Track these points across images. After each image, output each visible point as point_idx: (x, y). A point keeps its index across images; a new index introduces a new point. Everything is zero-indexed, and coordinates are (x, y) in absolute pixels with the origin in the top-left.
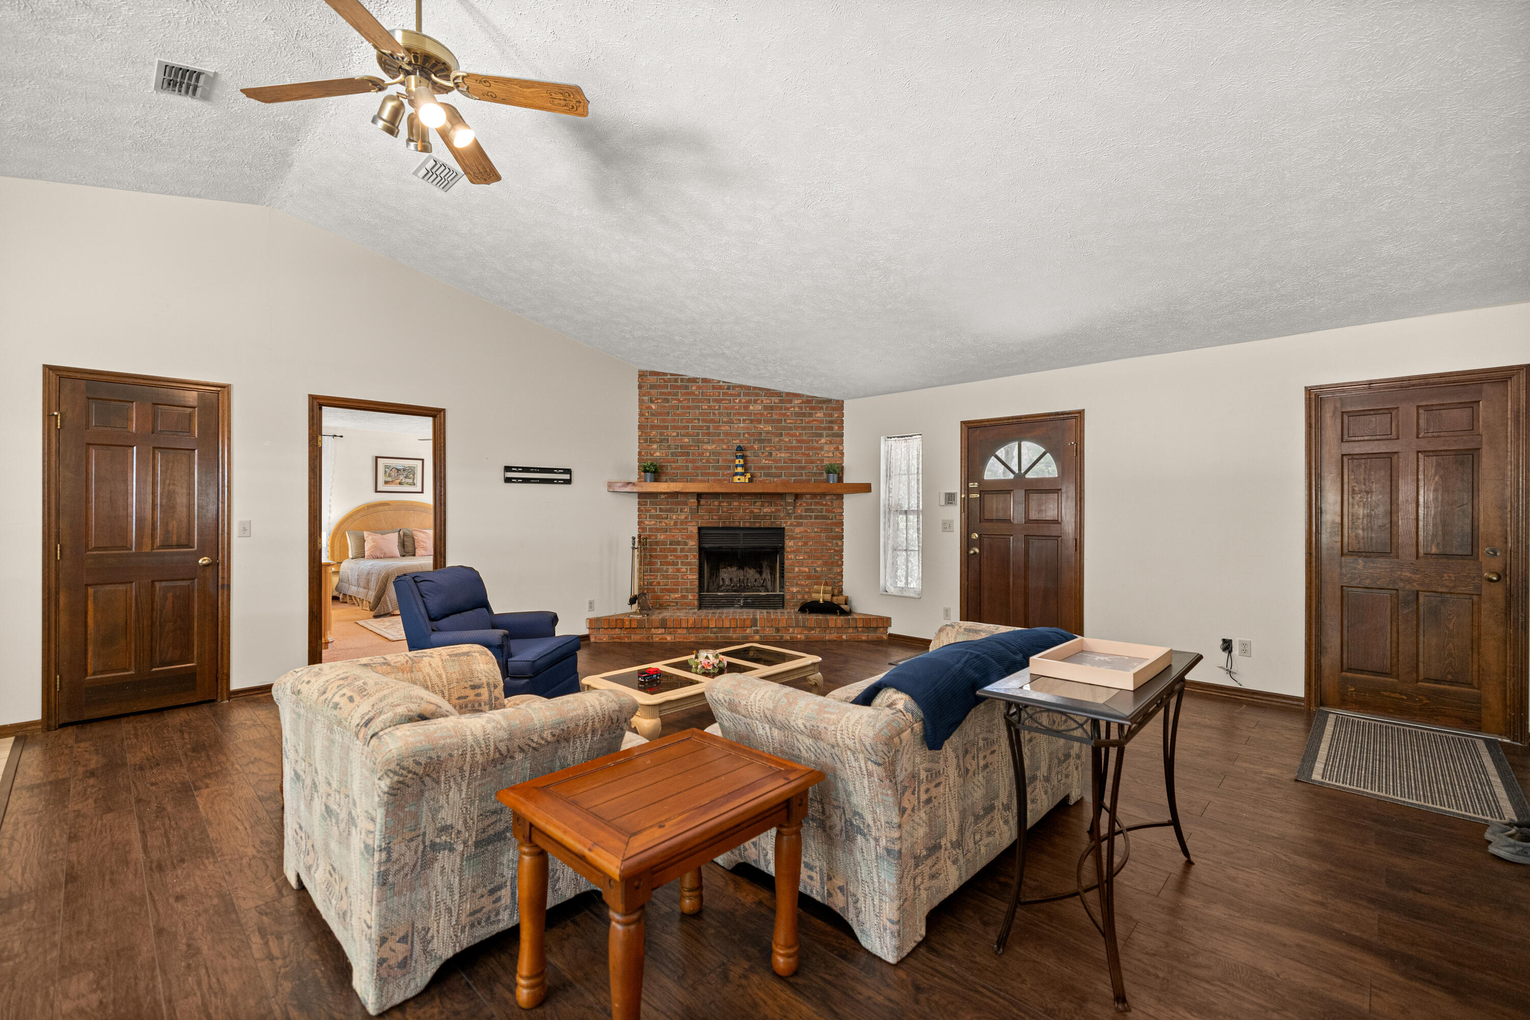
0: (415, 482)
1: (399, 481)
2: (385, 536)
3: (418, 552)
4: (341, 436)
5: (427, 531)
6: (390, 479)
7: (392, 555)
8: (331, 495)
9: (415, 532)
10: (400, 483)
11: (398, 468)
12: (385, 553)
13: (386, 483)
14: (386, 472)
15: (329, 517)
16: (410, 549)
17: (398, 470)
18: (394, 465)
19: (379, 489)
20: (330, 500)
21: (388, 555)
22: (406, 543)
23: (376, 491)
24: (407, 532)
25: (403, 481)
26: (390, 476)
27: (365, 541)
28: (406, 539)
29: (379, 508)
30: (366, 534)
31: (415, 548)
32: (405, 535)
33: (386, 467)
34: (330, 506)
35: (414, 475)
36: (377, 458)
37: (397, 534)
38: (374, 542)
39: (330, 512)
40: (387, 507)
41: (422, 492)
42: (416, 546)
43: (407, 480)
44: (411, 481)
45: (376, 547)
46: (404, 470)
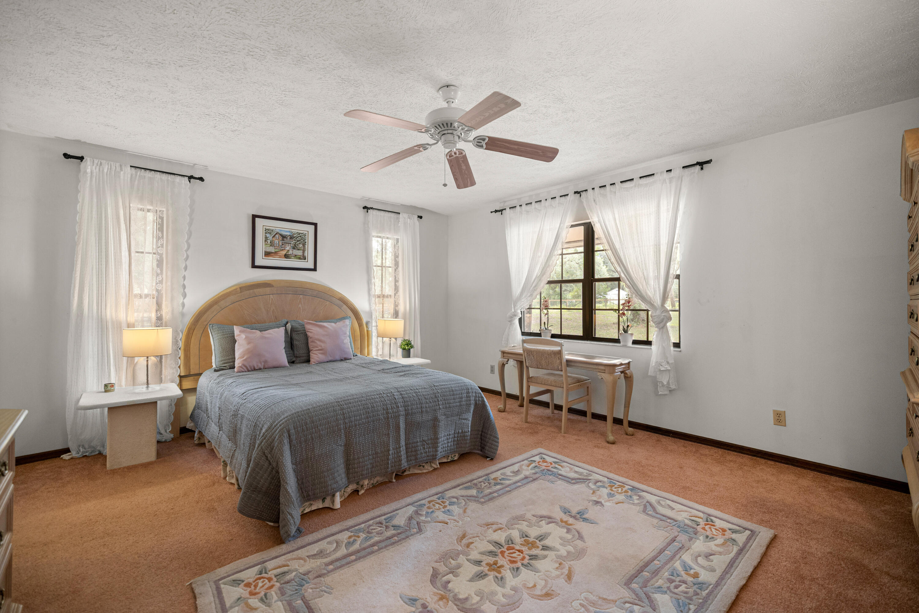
0: (306, 254)
1: (284, 252)
2: (266, 334)
3: (315, 356)
4: (201, 179)
5: (325, 324)
6: (272, 249)
7: (275, 364)
8: (186, 268)
9: (308, 327)
10: (287, 256)
11: (284, 233)
12: (266, 362)
13: (267, 254)
14: (266, 238)
15: (183, 305)
16: (301, 351)
17: (283, 237)
18: (278, 230)
19: (257, 264)
20: (184, 278)
21: (271, 364)
22: (295, 342)
23: (254, 266)
24: (297, 325)
25: (290, 252)
26: (272, 244)
27: (235, 341)
28: (295, 336)
29: (257, 291)
30: (237, 330)
31: (308, 351)
32: (293, 330)
33: (268, 231)
34: (184, 287)
35: (304, 245)
36: (254, 217)
37: (282, 329)
38: (249, 343)
39: (185, 296)
40: (268, 290)
41: (315, 269)
42: (311, 347)
43: (296, 252)
44: (300, 253)
45: (253, 353)
46: (292, 237)
